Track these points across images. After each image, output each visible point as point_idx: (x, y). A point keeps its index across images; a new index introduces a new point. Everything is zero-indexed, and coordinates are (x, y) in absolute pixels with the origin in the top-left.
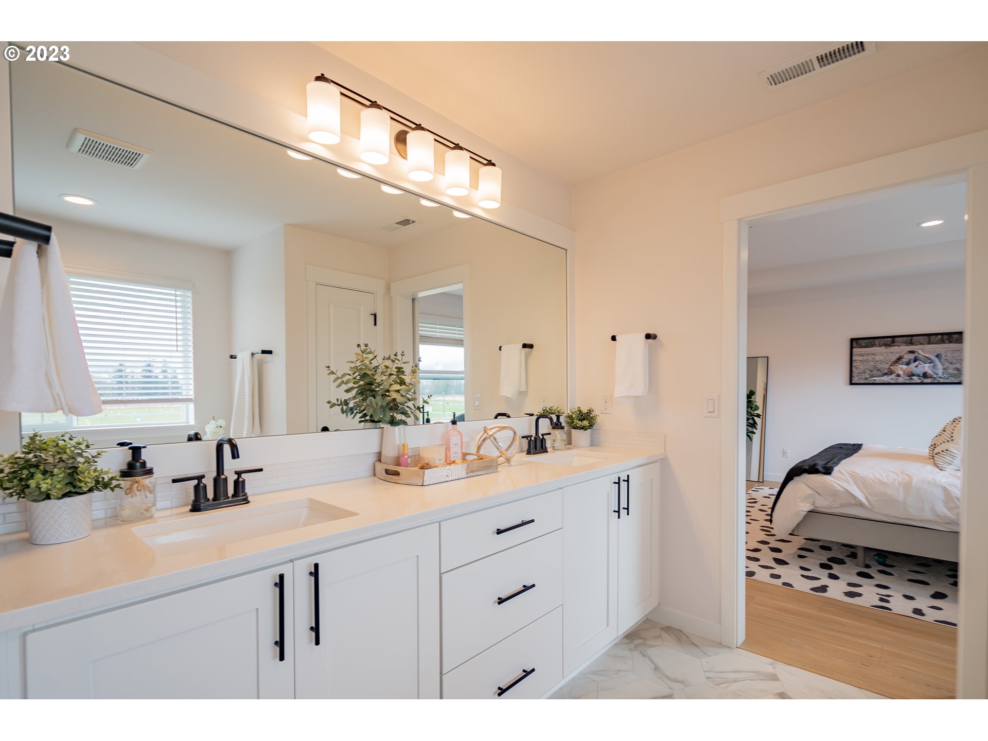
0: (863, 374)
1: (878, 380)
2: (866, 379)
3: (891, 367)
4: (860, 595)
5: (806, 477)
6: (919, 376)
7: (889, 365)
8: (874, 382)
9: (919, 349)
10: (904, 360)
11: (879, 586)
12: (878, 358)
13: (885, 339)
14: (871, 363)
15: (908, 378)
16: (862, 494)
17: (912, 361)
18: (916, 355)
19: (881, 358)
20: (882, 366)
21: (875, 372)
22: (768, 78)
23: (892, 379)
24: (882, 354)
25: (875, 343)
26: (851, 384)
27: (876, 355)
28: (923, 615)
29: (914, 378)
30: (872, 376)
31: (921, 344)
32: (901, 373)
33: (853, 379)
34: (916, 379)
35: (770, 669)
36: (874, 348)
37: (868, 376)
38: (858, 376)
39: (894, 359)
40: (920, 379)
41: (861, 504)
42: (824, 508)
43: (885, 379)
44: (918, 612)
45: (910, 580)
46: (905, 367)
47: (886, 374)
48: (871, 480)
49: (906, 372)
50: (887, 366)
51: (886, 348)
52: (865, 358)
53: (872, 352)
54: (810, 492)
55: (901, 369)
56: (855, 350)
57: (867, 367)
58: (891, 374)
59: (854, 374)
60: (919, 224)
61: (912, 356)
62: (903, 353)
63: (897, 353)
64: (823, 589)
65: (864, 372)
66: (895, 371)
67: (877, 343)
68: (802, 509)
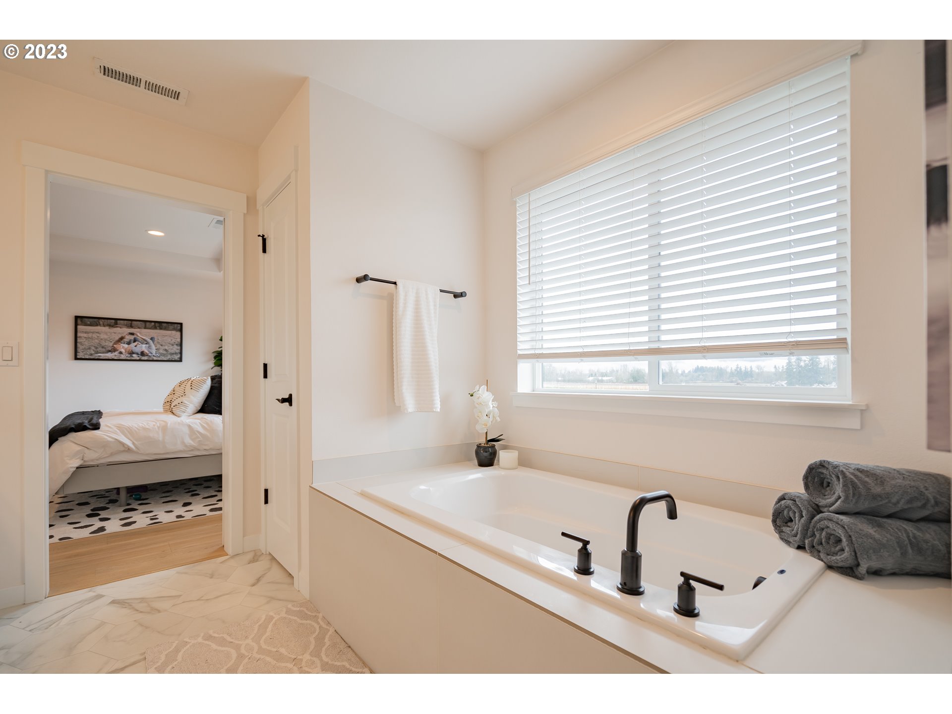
0: (89, 350)
1: (103, 356)
2: (91, 355)
3: (115, 346)
4: (135, 522)
5: (73, 436)
6: (138, 354)
7: (113, 343)
8: (99, 358)
9: (137, 332)
10: (125, 340)
11: (144, 513)
12: (103, 336)
13: (109, 321)
14: (96, 340)
15: (129, 355)
16: (129, 441)
17: (132, 341)
18: (135, 336)
19: (106, 337)
20: (107, 344)
21: (100, 349)
22: (100, 66)
23: (115, 356)
24: (106, 333)
25: (99, 323)
26: (76, 359)
27: (100, 334)
28: (183, 517)
29: (134, 355)
30: (97, 353)
31: (139, 328)
32: (123, 350)
33: (78, 354)
34: (135, 356)
35: (91, 594)
36: (99, 328)
37: (93, 352)
38: (82, 352)
39: (117, 338)
40: (138, 356)
41: (129, 450)
42: (92, 460)
43: (109, 355)
44: (179, 517)
45: (164, 503)
46: (126, 346)
47: (110, 351)
48: (136, 430)
49: (127, 350)
50: (111, 344)
51: (109, 328)
52: (90, 335)
53: (97, 331)
54: (79, 448)
55: (123, 347)
56: (79, 327)
57: (92, 344)
58: (114, 352)
59: (79, 350)
60: (147, 231)
61: (132, 337)
62: (125, 334)
63: (119, 333)
64: (102, 529)
65: (90, 349)
66: (118, 349)
67: (101, 323)
68: (70, 466)
